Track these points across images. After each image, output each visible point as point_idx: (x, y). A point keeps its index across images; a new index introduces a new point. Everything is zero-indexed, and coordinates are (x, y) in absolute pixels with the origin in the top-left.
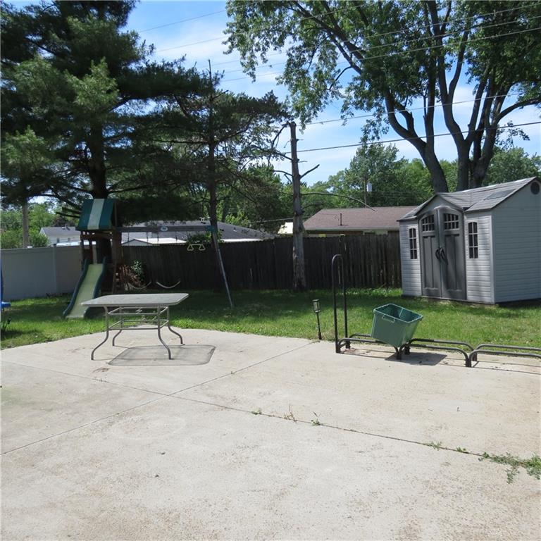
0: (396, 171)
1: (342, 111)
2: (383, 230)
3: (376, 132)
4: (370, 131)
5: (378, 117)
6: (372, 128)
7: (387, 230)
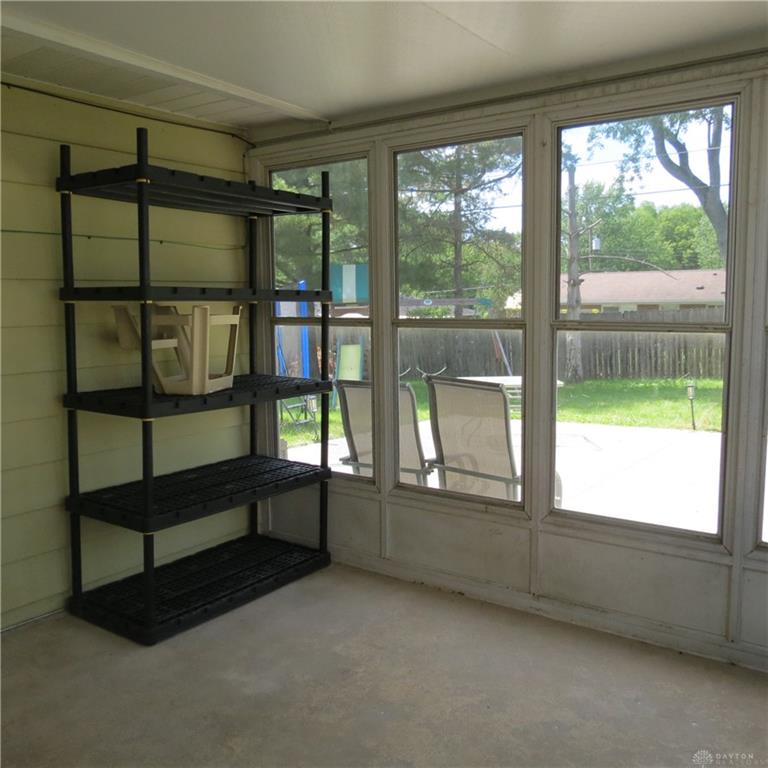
0: (623, 220)
1: (589, 141)
2: (631, 303)
3: (637, 170)
4: (629, 169)
5: (636, 148)
6: (631, 164)
7: (635, 303)
